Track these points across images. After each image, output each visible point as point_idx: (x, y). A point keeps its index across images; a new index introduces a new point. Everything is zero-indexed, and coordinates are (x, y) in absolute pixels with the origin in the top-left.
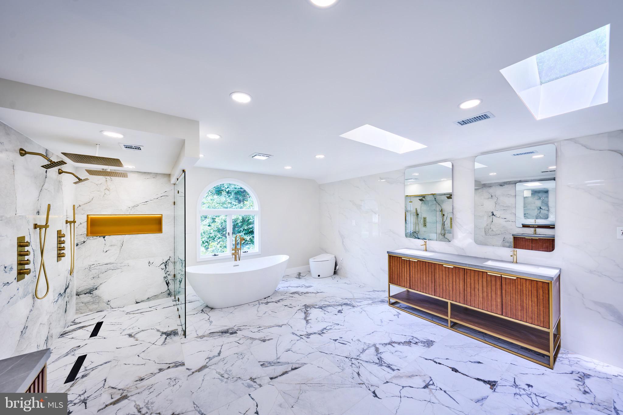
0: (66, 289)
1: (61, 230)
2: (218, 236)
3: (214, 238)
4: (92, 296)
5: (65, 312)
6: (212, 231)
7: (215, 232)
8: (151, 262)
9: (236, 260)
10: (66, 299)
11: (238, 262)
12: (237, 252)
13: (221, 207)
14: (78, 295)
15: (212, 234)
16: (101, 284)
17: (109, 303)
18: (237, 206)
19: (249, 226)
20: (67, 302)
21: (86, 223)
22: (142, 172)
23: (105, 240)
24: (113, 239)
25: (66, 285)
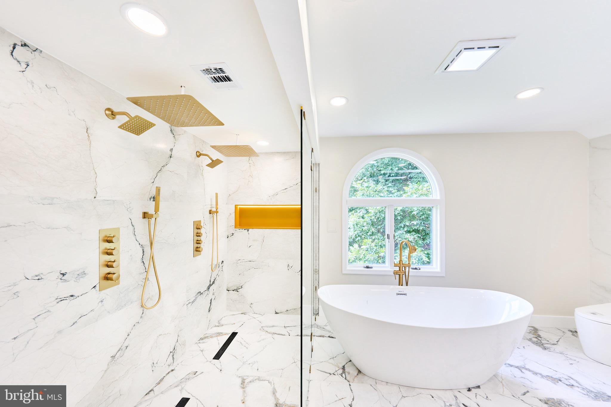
0: (210, 285)
1: (201, 221)
2: (371, 231)
3: (367, 232)
4: (238, 294)
5: (209, 311)
6: (365, 224)
7: (368, 225)
8: (290, 266)
9: (400, 284)
10: (211, 296)
11: (403, 289)
12: (404, 270)
13: (377, 196)
14: (228, 290)
15: (365, 227)
16: (245, 283)
17: (252, 306)
18: (396, 194)
19: (412, 222)
20: (211, 300)
21: (234, 213)
22: (281, 153)
23: (249, 234)
24: (256, 233)
25: (210, 281)
